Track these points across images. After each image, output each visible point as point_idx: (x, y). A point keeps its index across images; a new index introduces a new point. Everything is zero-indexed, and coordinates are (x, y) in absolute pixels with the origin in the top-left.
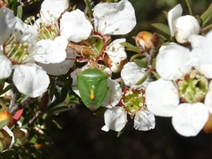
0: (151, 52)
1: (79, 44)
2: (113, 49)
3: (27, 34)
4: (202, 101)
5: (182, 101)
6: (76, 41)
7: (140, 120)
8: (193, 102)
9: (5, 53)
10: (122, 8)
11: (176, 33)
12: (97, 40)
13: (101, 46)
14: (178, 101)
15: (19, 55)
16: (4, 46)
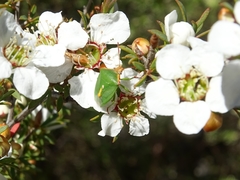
0: (149, 56)
1: (76, 52)
2: (109, 58)
3: (27, 39)
4: (203, 99)
5: (182, 100)
6: (73, 49)
7: (135, 125)
8: (194, 101)
9: (5, 56)
10: (117, 19)
11: (172, 39)
12: (93, 50)
13: (97, 55)
14: (179, 100)
15: (19, 57)
16: (4, 49)
